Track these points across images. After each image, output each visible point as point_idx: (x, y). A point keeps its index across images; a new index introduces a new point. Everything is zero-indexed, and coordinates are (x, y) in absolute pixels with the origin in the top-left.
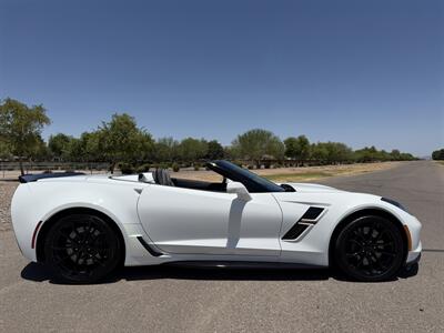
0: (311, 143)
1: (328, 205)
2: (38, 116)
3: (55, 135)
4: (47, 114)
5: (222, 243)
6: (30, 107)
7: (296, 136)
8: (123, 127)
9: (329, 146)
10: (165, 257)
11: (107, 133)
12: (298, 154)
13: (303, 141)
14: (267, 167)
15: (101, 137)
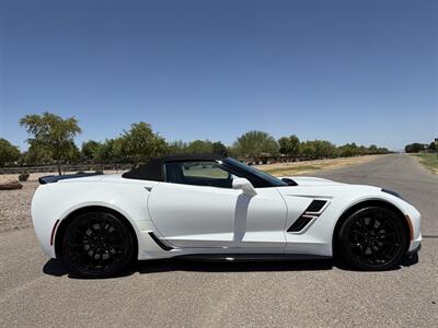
0: (301, 141)
1: (330, 198)
2: (72, 126)
3: (87, 141)
4: (79, 125)
5: (229, 237)
6: (64, 119)
7: (288, 136)
8: (142, 133)
9: (317, 144)
10: (176, 251)
11: (129, 139)
12: (290, 151)
13: (294, 140)
14: (265, 163)
15: (124, 142)
